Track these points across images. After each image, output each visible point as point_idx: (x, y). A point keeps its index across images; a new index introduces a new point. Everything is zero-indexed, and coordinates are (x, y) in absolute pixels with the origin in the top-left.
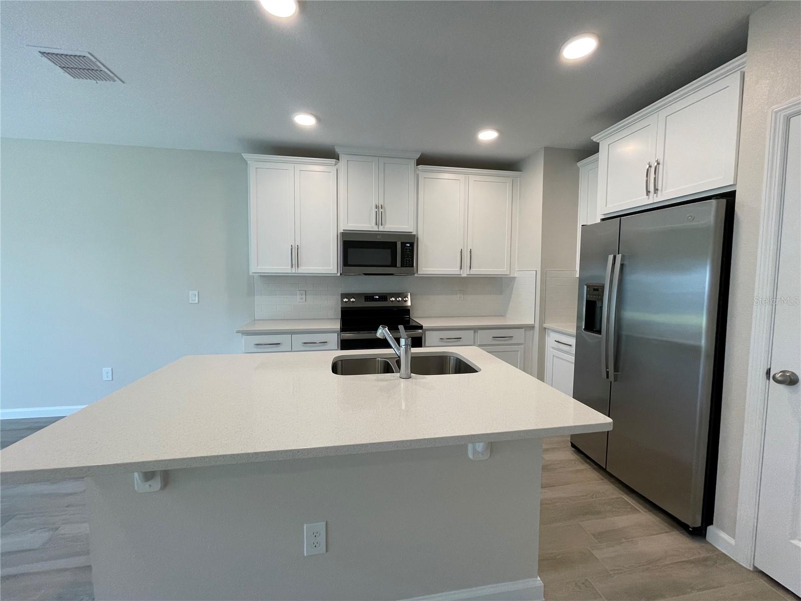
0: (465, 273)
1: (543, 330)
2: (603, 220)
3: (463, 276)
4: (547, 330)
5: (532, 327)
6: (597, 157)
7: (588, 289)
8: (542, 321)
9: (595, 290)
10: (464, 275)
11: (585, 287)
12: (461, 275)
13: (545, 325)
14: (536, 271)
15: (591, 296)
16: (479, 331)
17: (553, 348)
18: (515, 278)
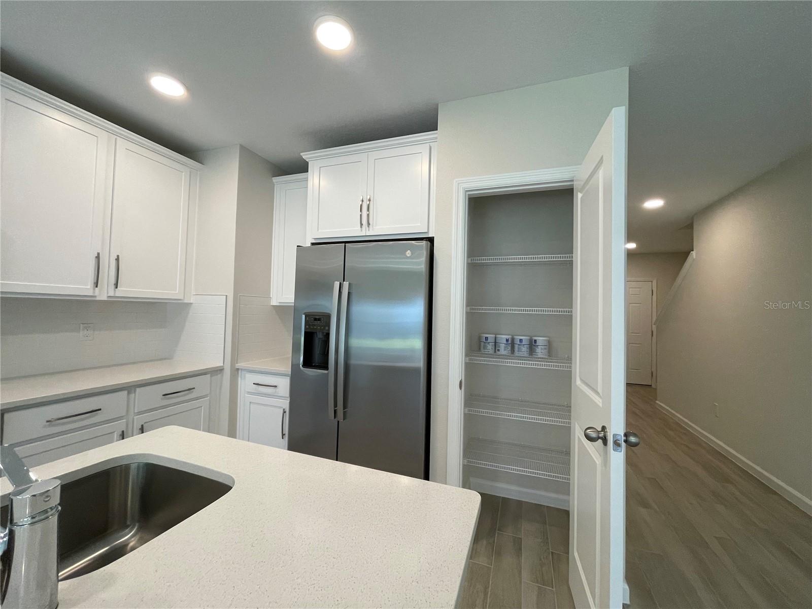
0: (104, 293)
1: (235, 372)
2: (313, 244)
3: (98, 299)
4: (240, 372)
5: (219, 371)
6: (305, 176)
7: (308, 319)
8: (234, 360)
9: (315, 319)
10: (104, 297)
11: (304, 316)
12: (95, 296)
13: (238, 365)
14: (226, 296)
15: (312, 327)
16: (138, 390)
17: (249, 393)
18: (191, 304)
